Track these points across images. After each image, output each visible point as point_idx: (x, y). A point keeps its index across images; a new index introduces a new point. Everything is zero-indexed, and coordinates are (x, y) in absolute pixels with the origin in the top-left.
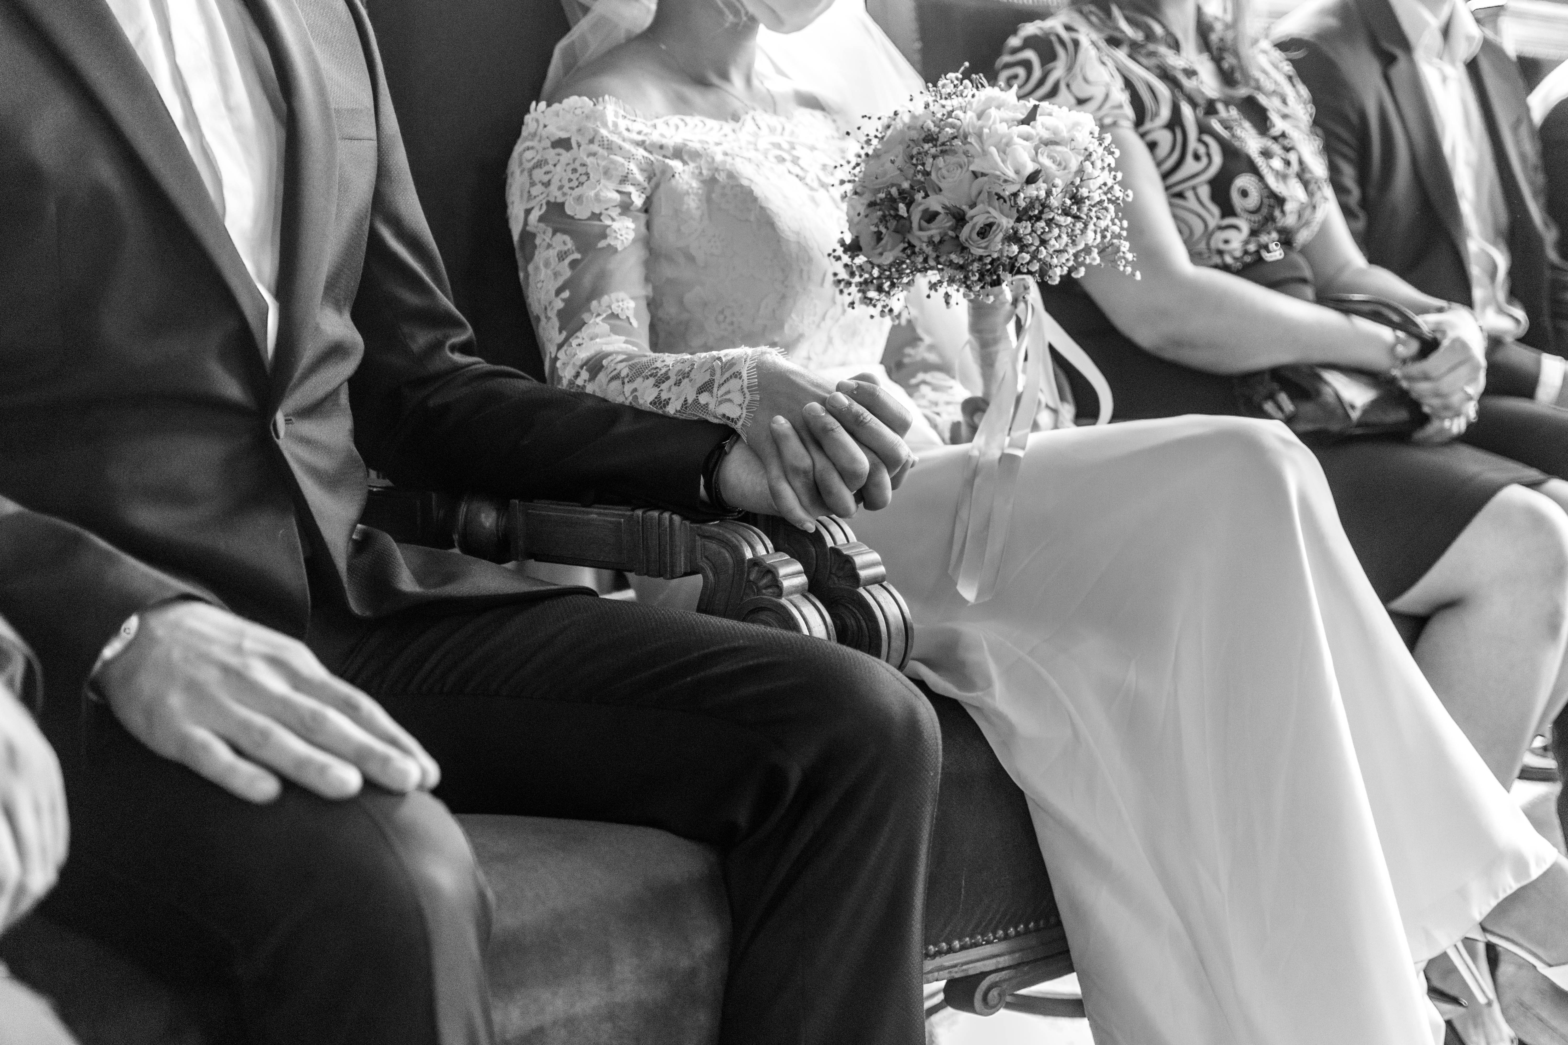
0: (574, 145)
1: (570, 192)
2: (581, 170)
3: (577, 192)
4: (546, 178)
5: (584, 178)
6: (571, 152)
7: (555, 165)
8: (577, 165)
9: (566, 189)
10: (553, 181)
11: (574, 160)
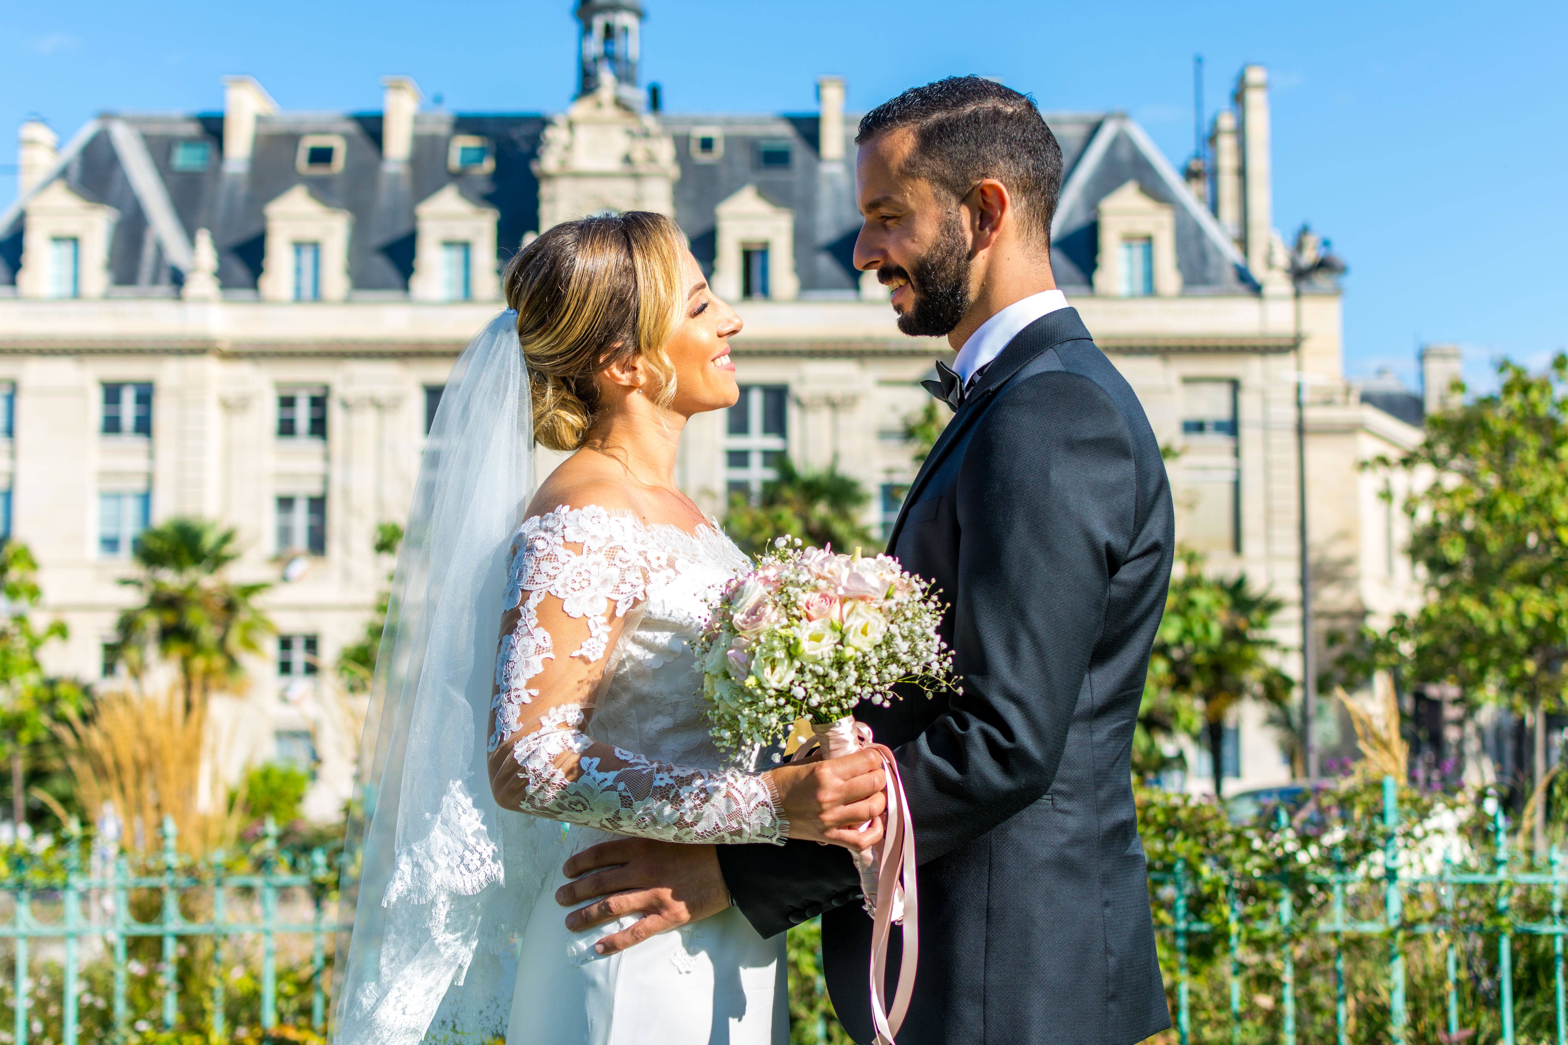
0: (585, 549)
1: (571, 592)
2: (585, 575)
3: (577, 594)
4: (552, 572)
5: (585, 584)
6: (580, 557)
7: (564, 564)
8: (582, 570)
9: (568, 589)
10: (559, 577)
11: (582, 564)
